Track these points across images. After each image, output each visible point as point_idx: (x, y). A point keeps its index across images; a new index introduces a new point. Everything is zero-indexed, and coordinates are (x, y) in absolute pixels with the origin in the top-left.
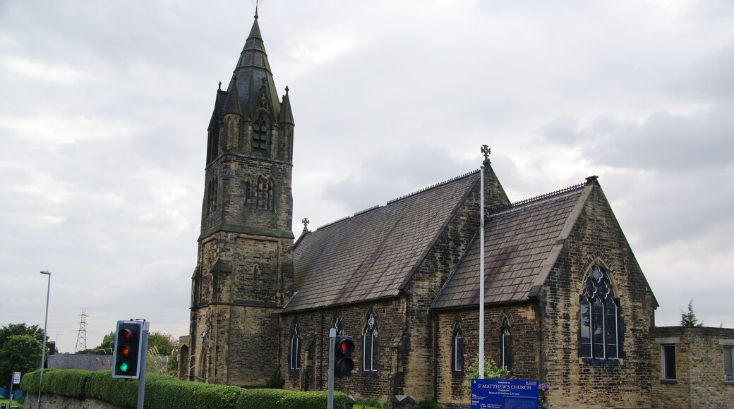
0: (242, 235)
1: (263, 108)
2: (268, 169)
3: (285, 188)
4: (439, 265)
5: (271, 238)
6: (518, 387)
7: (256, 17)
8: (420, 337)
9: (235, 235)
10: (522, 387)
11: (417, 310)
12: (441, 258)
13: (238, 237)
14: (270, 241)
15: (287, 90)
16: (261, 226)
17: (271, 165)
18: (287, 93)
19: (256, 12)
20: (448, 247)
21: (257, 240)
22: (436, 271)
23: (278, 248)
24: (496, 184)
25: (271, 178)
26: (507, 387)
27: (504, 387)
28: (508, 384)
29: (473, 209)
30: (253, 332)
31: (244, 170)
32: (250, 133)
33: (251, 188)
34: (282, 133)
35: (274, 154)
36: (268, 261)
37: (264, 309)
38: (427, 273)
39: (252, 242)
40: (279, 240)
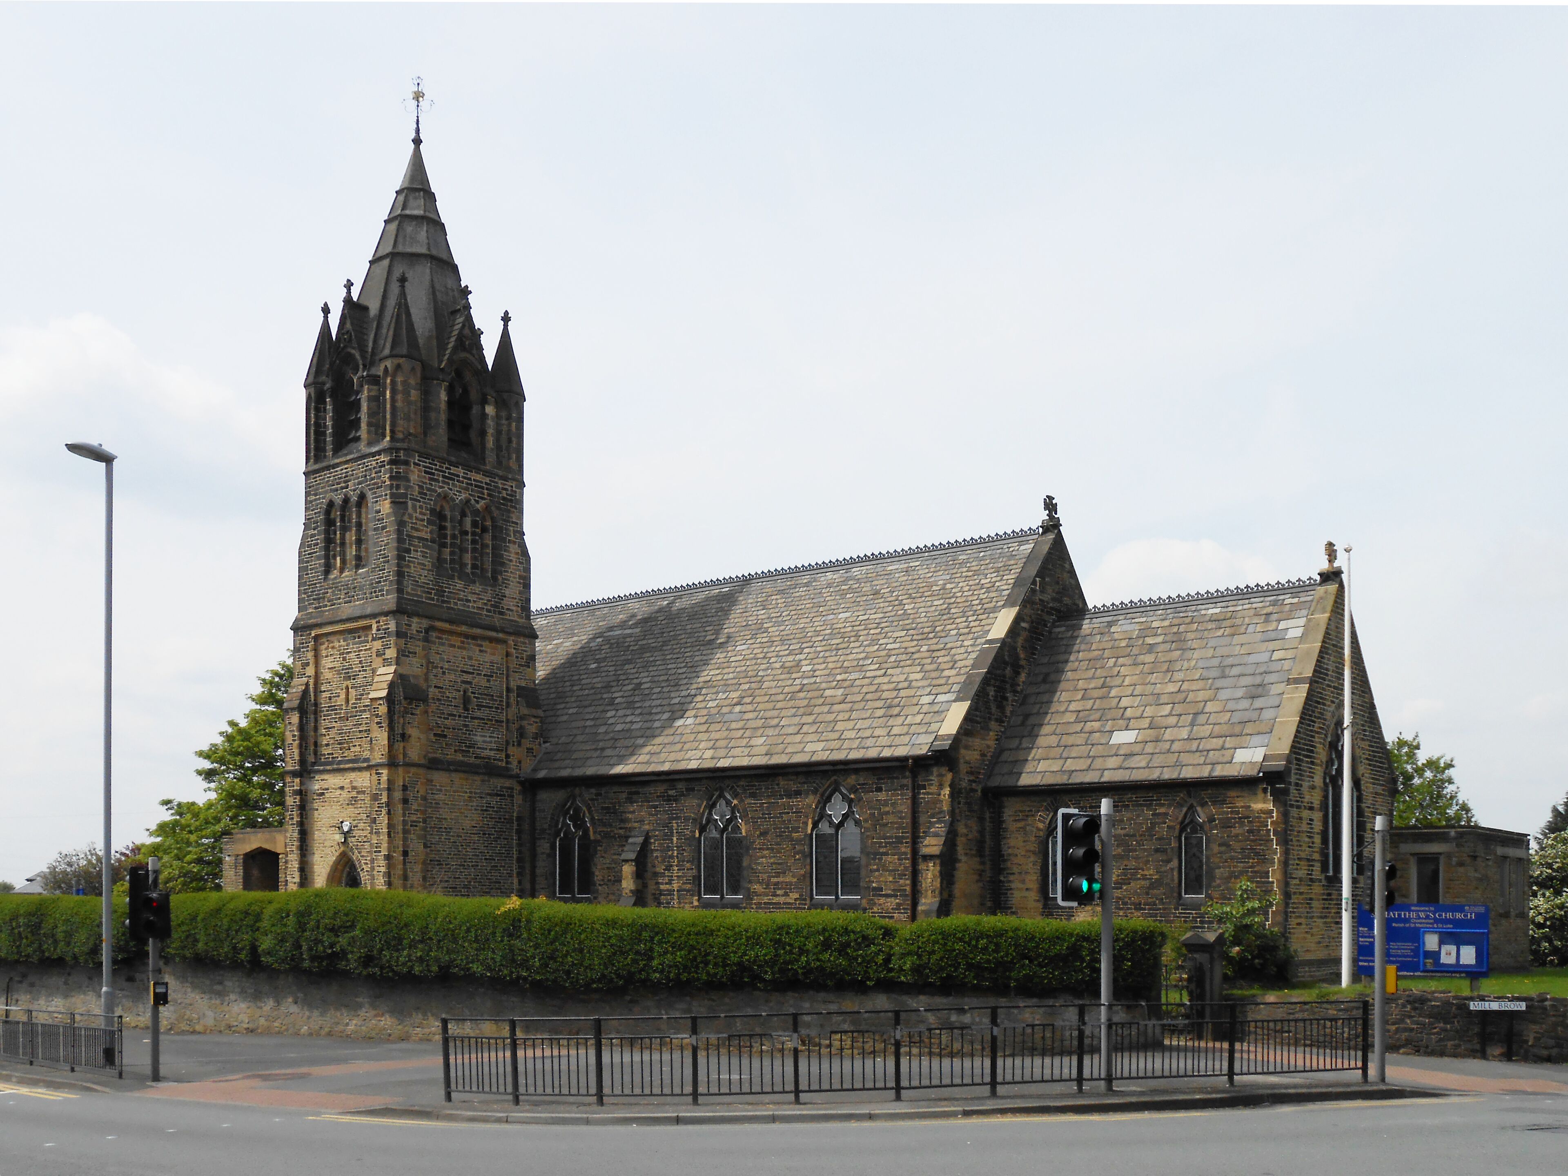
0: (439, 624)
1: (468, 355)
2: (482, 488)
3: (515, 532)
4: (994, 709)
5: (494, 634)
6: (1449, 915)
7: (417, 141)
8: (970, 837)
9: (425, 623)
10: (1459, 916)
11: (965, 788)
12: (996, 697)
13: (432, 628)
14: (491, 640)
15: (506, 319)
16: (472, 607)
17: (488, 480)
18: (506, 326)
19: (418, 131)
20: (1004, 676)
21: (467, 636)
22: (990, 719)
23: (508, 655)
24: (1067, 566)
25: (487, 508)
26: (1427, 917)
27: (1422, 915)
28: (1430, 911)
29: (1038, 610)
30: (467, 823)
31: (435, 486)
32: (443, 406)
33: (448, 524)
34: (504, 414)
35: (491, 458)
36: (488, 681)
37: (486, 778)
38: (978, 722)
39: (456, 641)
40: (511, 640)
